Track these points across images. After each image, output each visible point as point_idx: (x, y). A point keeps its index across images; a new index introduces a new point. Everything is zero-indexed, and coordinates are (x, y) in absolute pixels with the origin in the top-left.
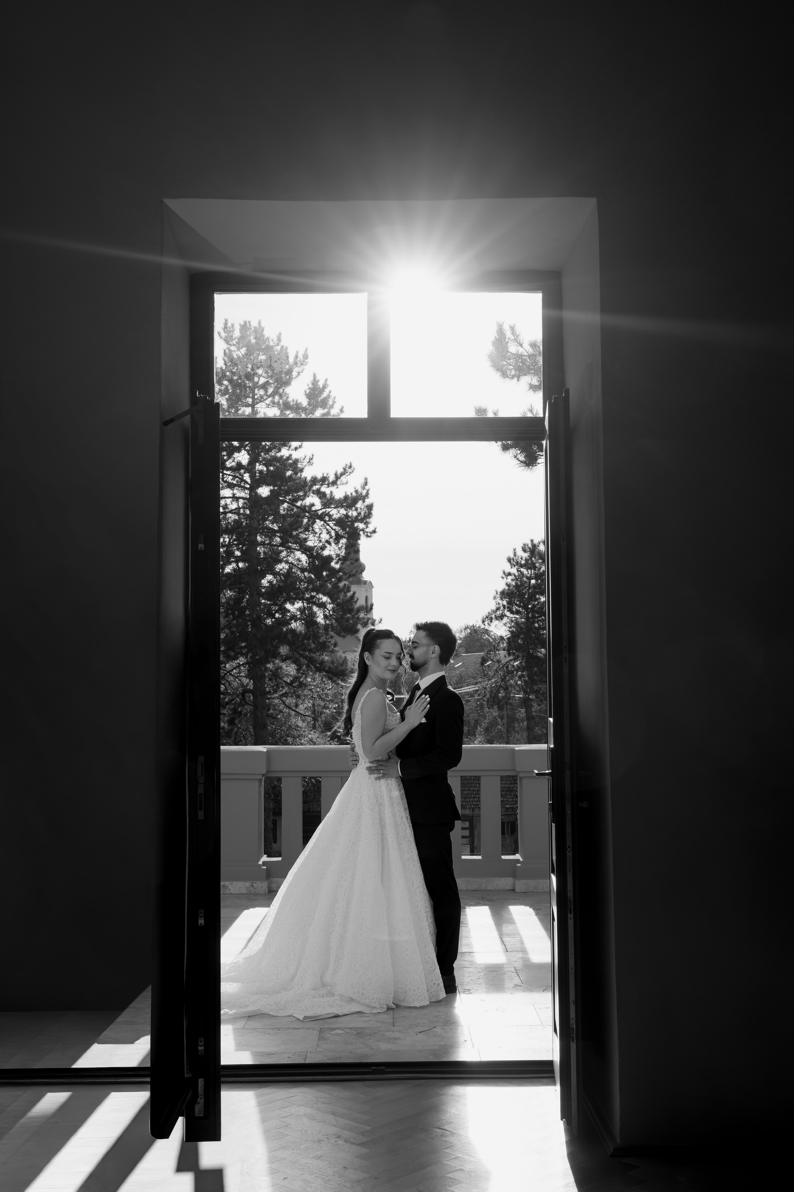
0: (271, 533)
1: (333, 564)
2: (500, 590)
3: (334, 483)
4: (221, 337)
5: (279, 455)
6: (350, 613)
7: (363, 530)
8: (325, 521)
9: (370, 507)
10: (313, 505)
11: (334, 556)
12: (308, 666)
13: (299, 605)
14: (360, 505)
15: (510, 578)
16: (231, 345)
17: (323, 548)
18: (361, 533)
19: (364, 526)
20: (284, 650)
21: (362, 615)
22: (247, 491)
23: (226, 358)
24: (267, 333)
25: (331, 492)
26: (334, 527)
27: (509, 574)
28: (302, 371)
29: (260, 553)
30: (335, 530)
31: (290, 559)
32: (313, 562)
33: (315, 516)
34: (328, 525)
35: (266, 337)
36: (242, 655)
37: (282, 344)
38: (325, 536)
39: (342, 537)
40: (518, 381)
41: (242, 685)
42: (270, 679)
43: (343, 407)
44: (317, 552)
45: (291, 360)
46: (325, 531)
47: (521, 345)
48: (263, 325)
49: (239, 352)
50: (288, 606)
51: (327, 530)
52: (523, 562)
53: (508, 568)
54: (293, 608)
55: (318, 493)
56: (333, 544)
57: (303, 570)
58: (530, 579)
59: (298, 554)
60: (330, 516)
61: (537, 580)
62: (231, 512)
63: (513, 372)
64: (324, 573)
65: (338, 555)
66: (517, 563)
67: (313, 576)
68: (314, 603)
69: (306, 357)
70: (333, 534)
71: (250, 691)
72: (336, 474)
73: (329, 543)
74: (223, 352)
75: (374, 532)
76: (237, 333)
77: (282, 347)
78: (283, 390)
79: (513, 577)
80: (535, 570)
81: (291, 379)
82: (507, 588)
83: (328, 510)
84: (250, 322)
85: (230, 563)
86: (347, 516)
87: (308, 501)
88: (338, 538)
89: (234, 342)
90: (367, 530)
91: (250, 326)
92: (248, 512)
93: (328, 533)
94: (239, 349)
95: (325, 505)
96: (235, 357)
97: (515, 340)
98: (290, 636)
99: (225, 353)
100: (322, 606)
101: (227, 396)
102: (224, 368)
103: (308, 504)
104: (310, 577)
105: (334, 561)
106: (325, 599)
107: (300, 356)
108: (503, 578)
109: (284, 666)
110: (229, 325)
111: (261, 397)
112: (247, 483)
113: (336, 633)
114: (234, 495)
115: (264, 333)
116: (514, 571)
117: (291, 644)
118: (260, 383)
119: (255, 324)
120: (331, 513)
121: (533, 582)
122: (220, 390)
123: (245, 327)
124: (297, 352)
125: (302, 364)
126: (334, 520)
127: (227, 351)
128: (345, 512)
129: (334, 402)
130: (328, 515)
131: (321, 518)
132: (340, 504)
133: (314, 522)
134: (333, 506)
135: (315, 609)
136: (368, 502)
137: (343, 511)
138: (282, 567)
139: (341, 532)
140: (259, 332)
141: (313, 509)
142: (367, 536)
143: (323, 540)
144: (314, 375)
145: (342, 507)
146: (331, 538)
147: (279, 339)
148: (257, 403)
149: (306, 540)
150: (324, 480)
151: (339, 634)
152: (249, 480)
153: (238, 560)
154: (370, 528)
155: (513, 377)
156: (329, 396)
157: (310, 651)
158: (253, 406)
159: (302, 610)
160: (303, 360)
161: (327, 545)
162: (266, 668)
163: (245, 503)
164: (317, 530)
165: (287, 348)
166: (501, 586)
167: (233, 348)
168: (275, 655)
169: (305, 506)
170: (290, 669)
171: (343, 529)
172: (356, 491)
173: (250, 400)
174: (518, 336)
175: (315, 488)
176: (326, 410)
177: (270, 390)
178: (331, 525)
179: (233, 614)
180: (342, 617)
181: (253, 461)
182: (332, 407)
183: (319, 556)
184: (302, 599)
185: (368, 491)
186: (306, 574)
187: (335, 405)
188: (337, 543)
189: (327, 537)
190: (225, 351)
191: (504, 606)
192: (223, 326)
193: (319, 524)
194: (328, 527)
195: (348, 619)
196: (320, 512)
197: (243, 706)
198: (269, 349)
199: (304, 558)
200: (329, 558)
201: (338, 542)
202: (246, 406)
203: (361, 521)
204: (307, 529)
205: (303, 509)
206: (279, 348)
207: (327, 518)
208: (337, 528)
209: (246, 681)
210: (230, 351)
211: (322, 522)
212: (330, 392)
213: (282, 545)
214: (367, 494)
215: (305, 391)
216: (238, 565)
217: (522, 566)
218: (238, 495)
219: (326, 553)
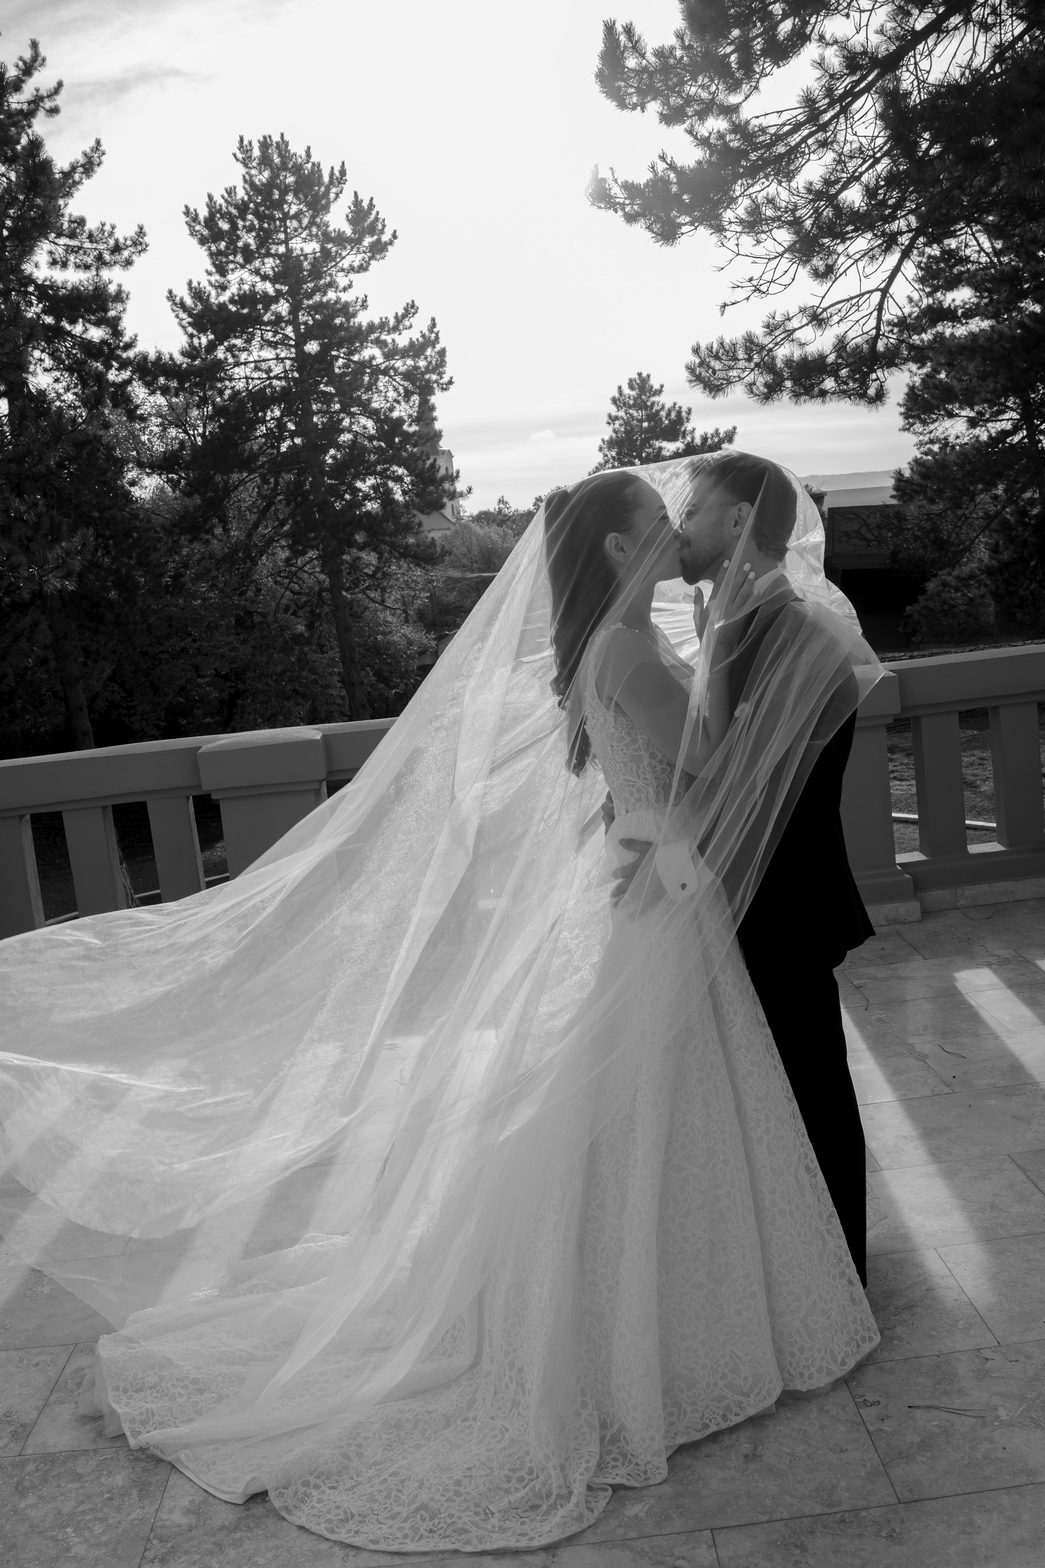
0: (327, 398)
1: (405, 427)
2: (607, 438)
3: (395, 329)
4: (237, 160)
5: (325, 299)
6: (433, 485)
7: (436, 382)
8: (391, 377)
9: (442, 353)
10: (373, 358)
11: (406, 418)
12: (390, 553)
13: (371, 481)
14: (429, 352)
15: (617, 422)
16: (250, 168)
17: (392, 409)
18: (435, 385)
19: (438, 378)
20: (360, 538)
21: (447, 486)
22: (293, 350)
23: (247, 186)
24: (292, 148)
25: (393, 341)
26: (402, 382)
27: (617, 418)
28: (341, 192)
29: (317, 425)
30: (402, 385)
31: (355, 428)
32: (382, 427)
33: (377, 372)
34: (395, 380)
35: (292, 152)
36: (312, 548)
37: (312, 160)
38: (392, 394)
39: (413, 393)
40: (643, 111)
41: (319, 582)
42: (349, 574)
43: (395, 231)
44: (385, 414)
45: (326, 179)
46: (391, 388)
47: (643, 56)
48: (286, 138)
49: (261, 177)
50: (359, 484)
51: (394, 386)
52: (631, 402)
53: (613, 410)
54: (365, 485)
55: (379, 343)
56: (403, 403)
57: (371, 438)
58: (641, 421)
59: (363, 420)
60: (396, 371)
61: (649, 422)
62: (277, 377)
63: (635, 99)
64: (397, 440)
65: (410, 416)
66: (624, 404)
67: (383, 444)
68: (389, 477)
69: (343, 172)
70: (401, 390)
71: (326, 590)
72: (396, 317)
73: (398, 402)
74: (241, 178)
75: (450, 382)
76: (256, 153)
77: (313, 164)
78: (321, 219)
79: (621, 422)
80: (646, 410)
81: (328, 204)
82: (614, 435)
83: (393, 362)
84: (270, 137)
85: (284, 440)
86: (416, 368)
87: (367, 353)
88: (408, 395)
89: (254, 164)
90: (442, 381)
91: (271, 140)
92: (296, 375)
93: (396, 390)
94: (260, 173)
95: (388, 356)
96: (258, 183)
97: (635, 48)
98: (365, 520)
99: (245, 181)
100: (399, 479)
101: (254, 234)
102: (246, 198)
103: (367, 357)
104: (380, 446)
105: (407, 423)
106: (401, 471)
107: (337, 172)
108: (609, 423)
109: (363, 555)
110: (246, 142)
111: (296, 230)
112: (291, 339)
113: (419, 511)
114: (277, 355)
115: (289, 148)
116: (621, 414)
117: (367, 529)
118: (292, 212)
119: (276, 138)
120: (396, 365)
121: (645, 424)
122: (244, 227)
123: (265, 144)
124: (332, 168)
125: (339, 183)
126: (400, 374)
127: (247, 177)
128: (412, 363)
129: (384, 226)
130: (393, 368)
131: (385, 372)
132: (404, 353)
133: (377, 380)
134: (397, 357)
135: (391, 484)
136: (438, 347)
137: (410, 362)
138: (346, 437)
139: (410, 387)
140: (283, 146)
141: (374, 363)
142: (443, 389)
143: (390, 399)
144: (356, 194)
145: (409, 356)
146: (400, 395)
147: (308, 155)
148: (291, 239)
149: (369, 400)
150: (383, 325)
151: (422, 512)
152: (292, 335)
153: (293, 435)
154: (446, 378)
155: (634, 108)
156: (377, 219)
157: (391, 535)
158: (286, 242)
159: (374, 488)
160: (340, 178)
161: (395, 404)
162: (342, 559)
163: (292, 365)
164: (382, 388)
165: (319, 164)
166: (608, 433)
167: (253, 172)
168: (351, 544)
169: (364, 361)
170: (370, 558)
171: (413, 384)
172: (423, 336)
173: (282, 236)
174: (637, 42)
175: (373, 337)
176: (375, 237)
177: (305, 221)
178: (398, 380)
179: (295, 500)
180: (423, 490)
181: (294, 310)
182: (382, 232)
183: (388, 419)
184: (374, 473)
185: (437, 334)
186: (375, 443)
187: (386, 229)
188: (407, 402)
189: (395, 395)
190: (244, 177)
191: (613, 458)
192: (238, 145)
193: (383, 381)
194: (394, 383)
195: (431, 493)
196: (383, 367)
197: (322, 607)
198: (297, 169)
199: (370, 424)
200: (400, 421)
201: (409, 400)
202: (278, 244)
203: (433, 371)
204: (369, 388)
205: (363, 365)
206: (309, 166)
207: (392, 373)
208: (406, 384)
209: (322, 577)
210: (251, 176)
211: (387, 378)
212: (378, 213)
213: (342, 410)
214: (437, 338)
215: (347, 216)
216: (293, 441)
217: (630, 407)
218: (283, 355)
219: (395, 414)
